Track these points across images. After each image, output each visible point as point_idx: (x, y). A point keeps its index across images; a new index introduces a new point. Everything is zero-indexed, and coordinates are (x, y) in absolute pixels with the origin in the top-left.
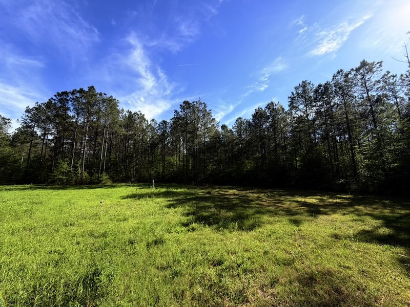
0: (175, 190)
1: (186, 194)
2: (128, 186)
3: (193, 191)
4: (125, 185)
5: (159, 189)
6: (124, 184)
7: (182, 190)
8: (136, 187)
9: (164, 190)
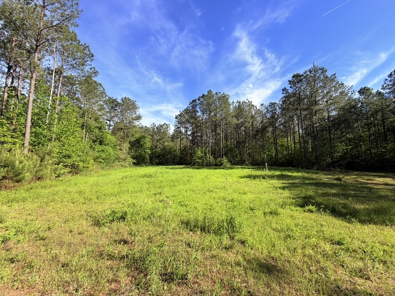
0: (291, 174)
1: (304, 178)
2: (244, 168)
3: (314, 176)
4: (241, 168)
5: (272, 172)
6: (240, 166)
7: (300, 174)
8: (251, 170)
9: (278, 173)
